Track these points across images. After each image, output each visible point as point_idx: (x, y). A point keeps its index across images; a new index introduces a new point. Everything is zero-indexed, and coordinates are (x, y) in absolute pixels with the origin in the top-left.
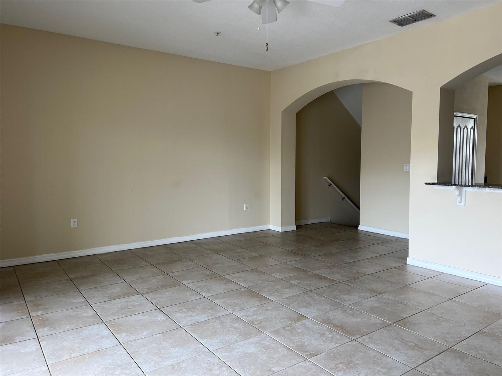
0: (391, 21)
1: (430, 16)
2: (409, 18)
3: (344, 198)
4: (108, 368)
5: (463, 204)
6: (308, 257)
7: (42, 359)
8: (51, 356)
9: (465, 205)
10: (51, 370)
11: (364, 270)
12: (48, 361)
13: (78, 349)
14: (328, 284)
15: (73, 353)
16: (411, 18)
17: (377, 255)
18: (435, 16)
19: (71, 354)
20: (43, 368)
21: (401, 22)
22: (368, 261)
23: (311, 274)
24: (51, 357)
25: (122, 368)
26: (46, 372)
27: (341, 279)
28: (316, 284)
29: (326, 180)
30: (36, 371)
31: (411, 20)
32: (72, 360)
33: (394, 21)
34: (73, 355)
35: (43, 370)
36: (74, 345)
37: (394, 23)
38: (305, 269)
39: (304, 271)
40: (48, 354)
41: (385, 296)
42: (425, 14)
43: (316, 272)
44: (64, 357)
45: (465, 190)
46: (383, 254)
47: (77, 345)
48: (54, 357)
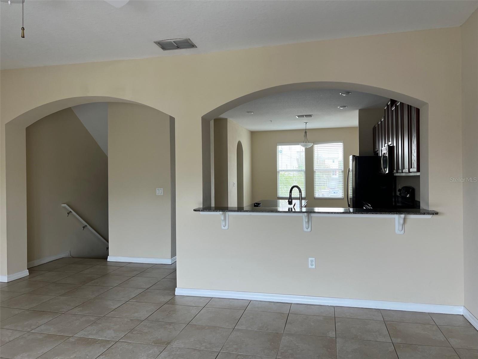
0: (155, 43)
1: (193, 46)
2: (174, 43)
3: (86, 226)
5: (226, 227)
6: (60, 314)
9: (228, 228)
11: (136, 314)
14: (103, 350)
16: (175, 44)
17: (141, 291)
18: (197, 47)
21: (164, 46)
22: (135, 301)
23: (73, 340)
27: (115, 336)
28: (87, 355)
29: (64, 207)
31: (175, 46)
33: (159, 43)
37: (157, 45)
38: (62, 334)
39: (62, 337)
41: (175, 345)
42: (188, 42)
43: (79, 335)
45: (228, 214)
46: (147, 287)
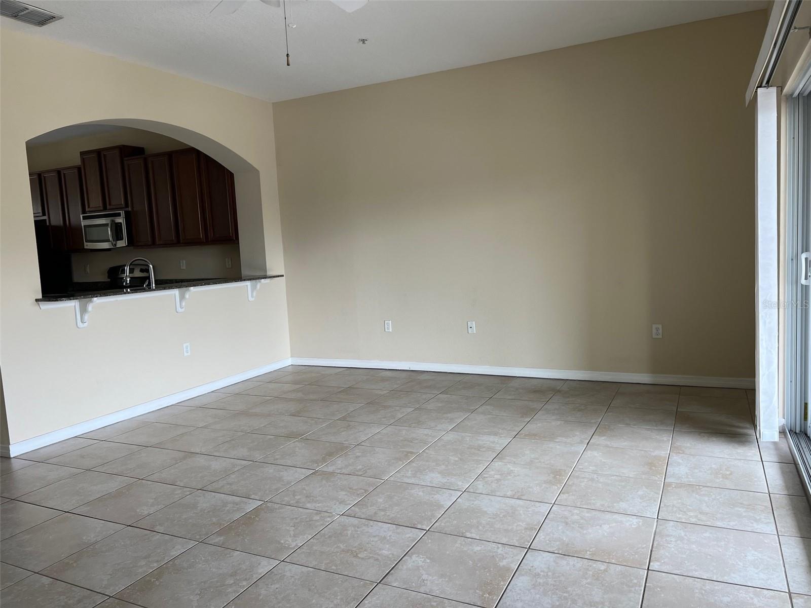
4: (580, 526)
7: (651, 585)
8: (635, 583)
10: (647, 559)
12: (644, 575)
13: (589, 572)
15: (601, 570)
19: (604, 570)
20: (657, 567)
24: (635, 581)
25: (566, 520)
26: (655, 558)
30: (668, 567)
32: (611, 560)
34: (603, 566)
35: (659, 564)
36: (587, 585)
40: (637, 588)
44: (617, 570)
47: (585, 581)
48: (632, 578)
